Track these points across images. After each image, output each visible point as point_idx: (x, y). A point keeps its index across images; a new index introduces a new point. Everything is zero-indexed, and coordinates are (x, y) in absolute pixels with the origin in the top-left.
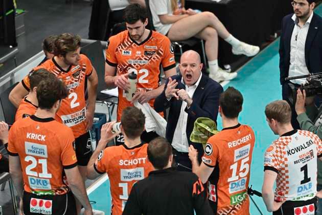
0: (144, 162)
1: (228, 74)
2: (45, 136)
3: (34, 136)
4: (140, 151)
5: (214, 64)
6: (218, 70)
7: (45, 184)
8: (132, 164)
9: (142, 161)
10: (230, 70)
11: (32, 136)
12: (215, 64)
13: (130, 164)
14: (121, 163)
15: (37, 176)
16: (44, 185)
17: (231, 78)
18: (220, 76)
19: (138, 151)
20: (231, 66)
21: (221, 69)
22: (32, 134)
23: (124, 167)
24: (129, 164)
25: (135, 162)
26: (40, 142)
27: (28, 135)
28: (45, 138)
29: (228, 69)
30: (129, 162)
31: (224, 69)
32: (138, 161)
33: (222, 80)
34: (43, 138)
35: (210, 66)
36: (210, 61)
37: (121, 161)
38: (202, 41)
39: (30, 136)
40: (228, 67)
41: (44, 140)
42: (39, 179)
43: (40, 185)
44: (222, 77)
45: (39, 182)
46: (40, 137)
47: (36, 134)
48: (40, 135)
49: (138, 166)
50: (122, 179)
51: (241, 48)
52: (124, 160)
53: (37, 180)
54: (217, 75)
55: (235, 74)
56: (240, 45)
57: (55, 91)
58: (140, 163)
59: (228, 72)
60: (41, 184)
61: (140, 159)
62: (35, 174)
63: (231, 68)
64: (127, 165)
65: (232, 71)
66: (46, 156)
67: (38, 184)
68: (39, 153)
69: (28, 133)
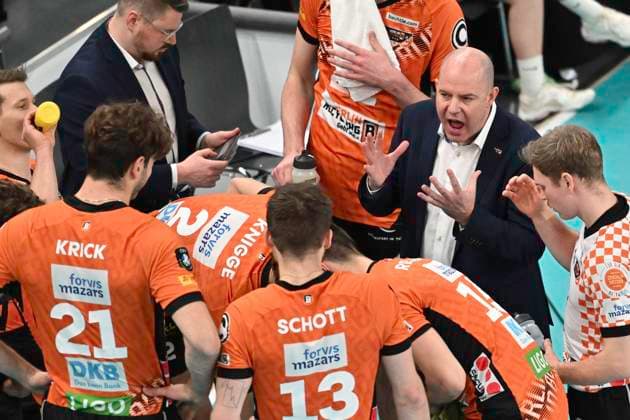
0: (343, 318)
1: (571, 93)
2: (103, 247)
3: (75, 249)
4: (327, 291)
5: (532, 67)
6: (543, 85)
7: (112, 376)
8: (311, 329)
9: (337, 315)
10: (575, 84)
11: (71, 249)
12: (535, 68)
13: (307, 327)
14: (284, 327)
15: (90, 355)
16: (108, 378)
17: (579, 106)
18: (548, 99)
19: (323, 290)
20: (578, 71)
21: (552, 80)
22: (72, 244)
23: (292, 338)
24: (304, 329)
25: (319, 321)
26: (90, 264)
27: (60, 247)
28: (103, 252)
29: (570, 81)
30: (304, 324)
31: (559, 79)
32: (327, 317)
33: (553, 109)
34: (99, 252)
35: (522, 73)
36: (523, 58)
37: (281, 322)
38: (501, 6)
39: (66, 248)
40: (570, 74)
41: (102, 257)
42: (94, 362)
43: (96, 380)
44: (555, 103)
45: (94, 370)
46: (91, 251)
47: (80, 242)
48: (91, 245)
49: (328, 331)
50: (290, 372)
51: (606, 25)
52: (288, 320)
53: (90, 364)
54: (540, 96)
55: (588, 95)
56: (602, 17)
57: (132, 131)
58: (332, 322)
59: (571, 89)
60: (100, 377)
61: (330, 312)
62: (84, 350)
63: (579, 78)
64: (298, 331)
65: (582, 87)
66: (107, 300)
67: (92, 376)
68: (90, 293)
69: (59, 241)
